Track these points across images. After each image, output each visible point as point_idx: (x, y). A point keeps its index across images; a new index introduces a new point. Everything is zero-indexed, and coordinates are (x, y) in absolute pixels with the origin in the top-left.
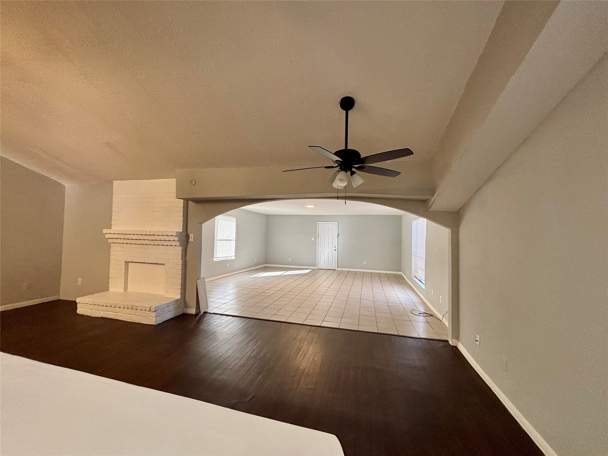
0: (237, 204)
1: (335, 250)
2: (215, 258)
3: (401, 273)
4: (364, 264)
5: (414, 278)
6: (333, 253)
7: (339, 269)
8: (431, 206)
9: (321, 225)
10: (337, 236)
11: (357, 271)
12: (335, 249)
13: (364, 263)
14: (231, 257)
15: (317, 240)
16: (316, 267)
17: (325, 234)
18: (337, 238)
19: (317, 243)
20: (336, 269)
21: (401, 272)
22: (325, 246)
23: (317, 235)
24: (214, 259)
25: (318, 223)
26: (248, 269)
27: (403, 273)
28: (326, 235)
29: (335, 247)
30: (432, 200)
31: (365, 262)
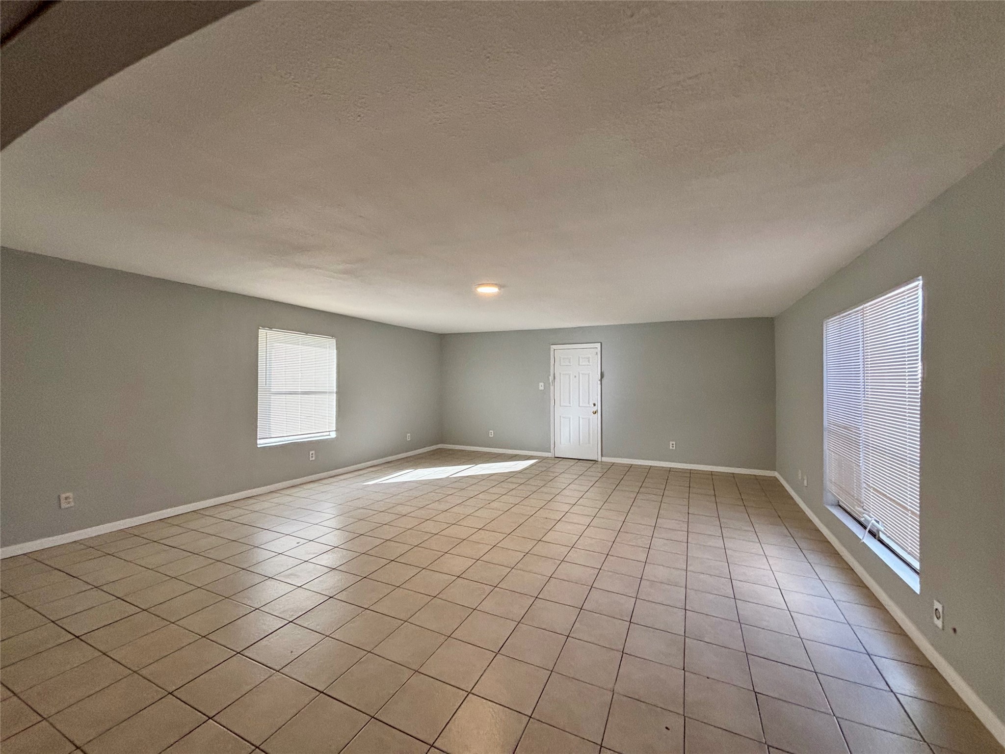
1: (595, 413)
2: (260, 439)
3: (776, 474)
4: (671, 448)
6: (589, 419)
7: (605, 459)
9: (559, 352)
10: (600, 378)
11: (651, 466)
12: (595, 408)
13: (671, 445)
14: (328, 433)
15: (552, 388)
16: (549, 453)
17: (570, 375)
18: (599, 382)
19: (552, 395)
20: (600, 460)
21: (775, 470)
22: (570, 403)
23: (551, 378)
24: (259, 442)
25: (553, 347)
26: (384, 459)
27: (780, 473)
28: (571, 377)
29: (594, 405)
31: (674, 443)
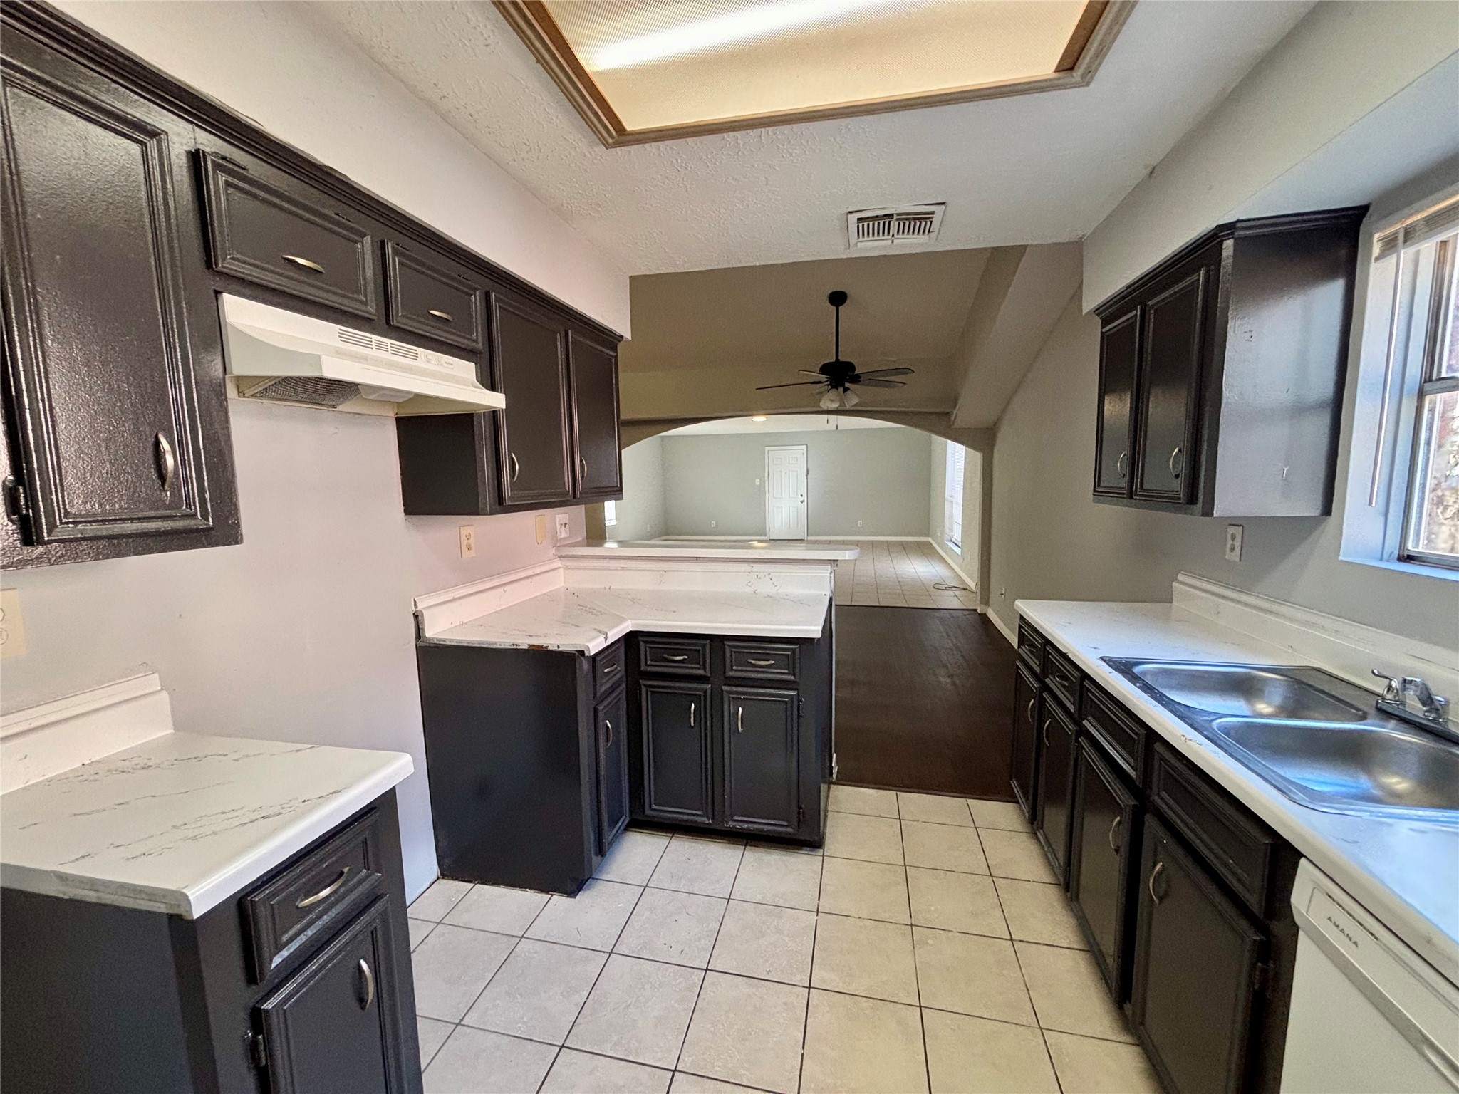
0: (659, 427)
1: (802, 502)
3: (929, 539)
5: (948, 543)
6: (797, 507)
8: (954, 422)
9: (773, 452)
10: (806, 474)
11: (844, 540)
12: (802, 499)
15: (767, 483)
16: (765, 537)
17: (781, 472)
18: (806, 477)
19: (766, 489)
20: (806, 538)
21: (926, 537)
22: (781, 495)
23: (766, 475)
25: (767, 448)
28: (783, 473)
29: (802, 496)
30: (955, 412)
31: (861, 522)
